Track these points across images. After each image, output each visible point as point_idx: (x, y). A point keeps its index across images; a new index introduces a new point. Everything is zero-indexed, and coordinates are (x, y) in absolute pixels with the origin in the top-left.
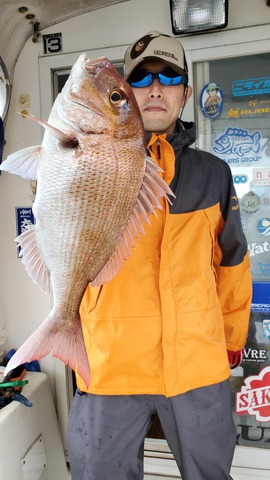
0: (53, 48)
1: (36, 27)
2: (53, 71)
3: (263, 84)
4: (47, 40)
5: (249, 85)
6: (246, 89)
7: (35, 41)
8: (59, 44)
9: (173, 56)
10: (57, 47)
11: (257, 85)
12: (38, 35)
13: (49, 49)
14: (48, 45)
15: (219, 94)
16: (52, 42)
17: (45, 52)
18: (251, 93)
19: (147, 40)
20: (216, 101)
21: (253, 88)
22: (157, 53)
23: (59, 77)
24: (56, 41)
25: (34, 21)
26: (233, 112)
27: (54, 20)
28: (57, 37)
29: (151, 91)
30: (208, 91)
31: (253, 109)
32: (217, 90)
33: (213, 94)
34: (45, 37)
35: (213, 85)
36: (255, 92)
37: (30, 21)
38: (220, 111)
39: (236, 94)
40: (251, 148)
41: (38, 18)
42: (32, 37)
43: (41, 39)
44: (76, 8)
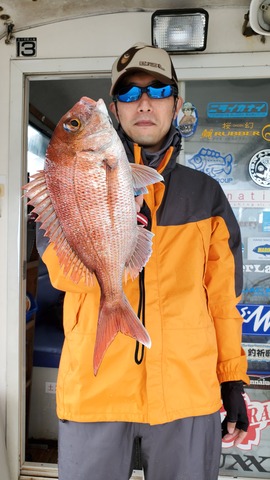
0: (26, 52)
1: (10, 29)
2: (26, 75)
3: (237, 108)
4: (21, 43)
5: (223, 108)
6: (221, 112)
7: (7, 42)
8: (33, 49)
9: (159, 66)
10: (31, 52)
11: (231, 109)
12: (12, 37)
13: (23, 53)
14: (22, 49)
15: (194, 114)
16: (27, 46)
17: (18, 55)
18: (224, 116)
19: (132, 52)
20: (190, 120)
21: (228, 111)
22: (143, 64)
23: (31, 82)
24: (31, 46)
25: (9, 22)
26: (208, 133)
27: (29, 24)
28: (32, 41)
29: (140, 106)
30: (183, 110)
31: (226, 131)
32: (192, 109)
33: (188, 113)
34: (18, 40)
35: (189, 105)
36: (230, 116)
37: (4, 21)
38: (194, 131)
39: (211, 116)
40: (223, 170)
41: (13, 20)
42: (5, 38)
43: (14, 42)
44: (53, 15)
